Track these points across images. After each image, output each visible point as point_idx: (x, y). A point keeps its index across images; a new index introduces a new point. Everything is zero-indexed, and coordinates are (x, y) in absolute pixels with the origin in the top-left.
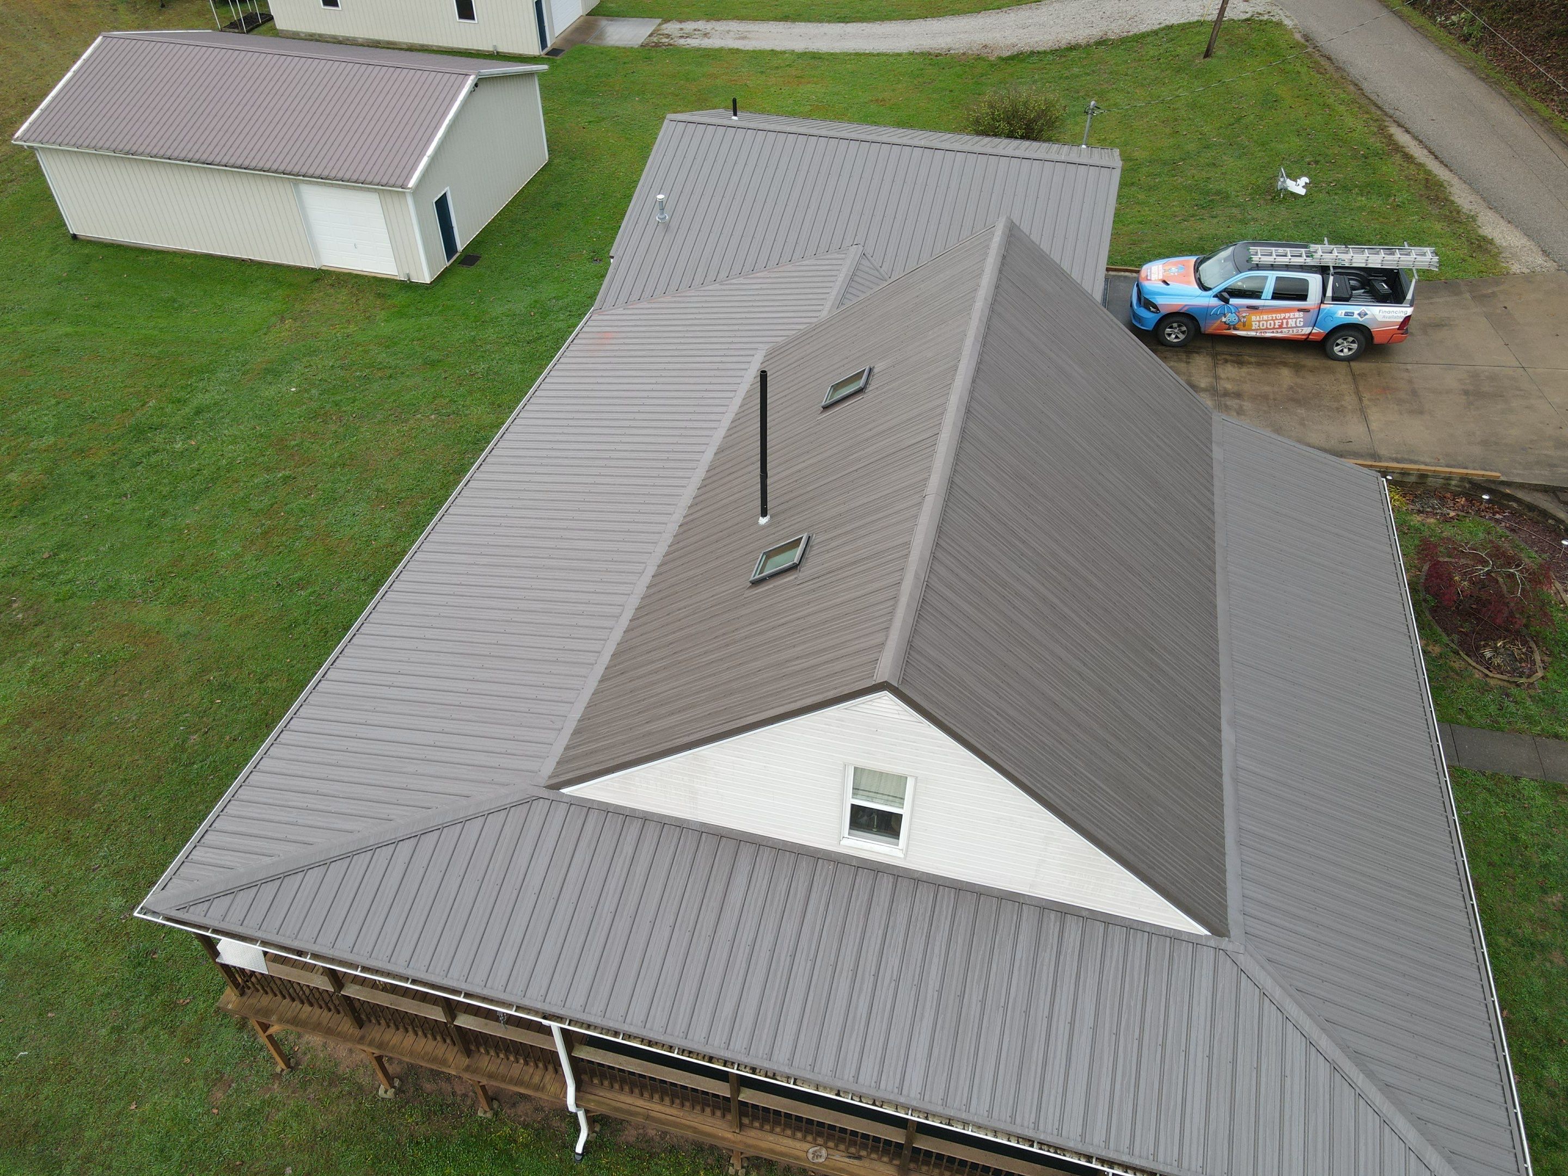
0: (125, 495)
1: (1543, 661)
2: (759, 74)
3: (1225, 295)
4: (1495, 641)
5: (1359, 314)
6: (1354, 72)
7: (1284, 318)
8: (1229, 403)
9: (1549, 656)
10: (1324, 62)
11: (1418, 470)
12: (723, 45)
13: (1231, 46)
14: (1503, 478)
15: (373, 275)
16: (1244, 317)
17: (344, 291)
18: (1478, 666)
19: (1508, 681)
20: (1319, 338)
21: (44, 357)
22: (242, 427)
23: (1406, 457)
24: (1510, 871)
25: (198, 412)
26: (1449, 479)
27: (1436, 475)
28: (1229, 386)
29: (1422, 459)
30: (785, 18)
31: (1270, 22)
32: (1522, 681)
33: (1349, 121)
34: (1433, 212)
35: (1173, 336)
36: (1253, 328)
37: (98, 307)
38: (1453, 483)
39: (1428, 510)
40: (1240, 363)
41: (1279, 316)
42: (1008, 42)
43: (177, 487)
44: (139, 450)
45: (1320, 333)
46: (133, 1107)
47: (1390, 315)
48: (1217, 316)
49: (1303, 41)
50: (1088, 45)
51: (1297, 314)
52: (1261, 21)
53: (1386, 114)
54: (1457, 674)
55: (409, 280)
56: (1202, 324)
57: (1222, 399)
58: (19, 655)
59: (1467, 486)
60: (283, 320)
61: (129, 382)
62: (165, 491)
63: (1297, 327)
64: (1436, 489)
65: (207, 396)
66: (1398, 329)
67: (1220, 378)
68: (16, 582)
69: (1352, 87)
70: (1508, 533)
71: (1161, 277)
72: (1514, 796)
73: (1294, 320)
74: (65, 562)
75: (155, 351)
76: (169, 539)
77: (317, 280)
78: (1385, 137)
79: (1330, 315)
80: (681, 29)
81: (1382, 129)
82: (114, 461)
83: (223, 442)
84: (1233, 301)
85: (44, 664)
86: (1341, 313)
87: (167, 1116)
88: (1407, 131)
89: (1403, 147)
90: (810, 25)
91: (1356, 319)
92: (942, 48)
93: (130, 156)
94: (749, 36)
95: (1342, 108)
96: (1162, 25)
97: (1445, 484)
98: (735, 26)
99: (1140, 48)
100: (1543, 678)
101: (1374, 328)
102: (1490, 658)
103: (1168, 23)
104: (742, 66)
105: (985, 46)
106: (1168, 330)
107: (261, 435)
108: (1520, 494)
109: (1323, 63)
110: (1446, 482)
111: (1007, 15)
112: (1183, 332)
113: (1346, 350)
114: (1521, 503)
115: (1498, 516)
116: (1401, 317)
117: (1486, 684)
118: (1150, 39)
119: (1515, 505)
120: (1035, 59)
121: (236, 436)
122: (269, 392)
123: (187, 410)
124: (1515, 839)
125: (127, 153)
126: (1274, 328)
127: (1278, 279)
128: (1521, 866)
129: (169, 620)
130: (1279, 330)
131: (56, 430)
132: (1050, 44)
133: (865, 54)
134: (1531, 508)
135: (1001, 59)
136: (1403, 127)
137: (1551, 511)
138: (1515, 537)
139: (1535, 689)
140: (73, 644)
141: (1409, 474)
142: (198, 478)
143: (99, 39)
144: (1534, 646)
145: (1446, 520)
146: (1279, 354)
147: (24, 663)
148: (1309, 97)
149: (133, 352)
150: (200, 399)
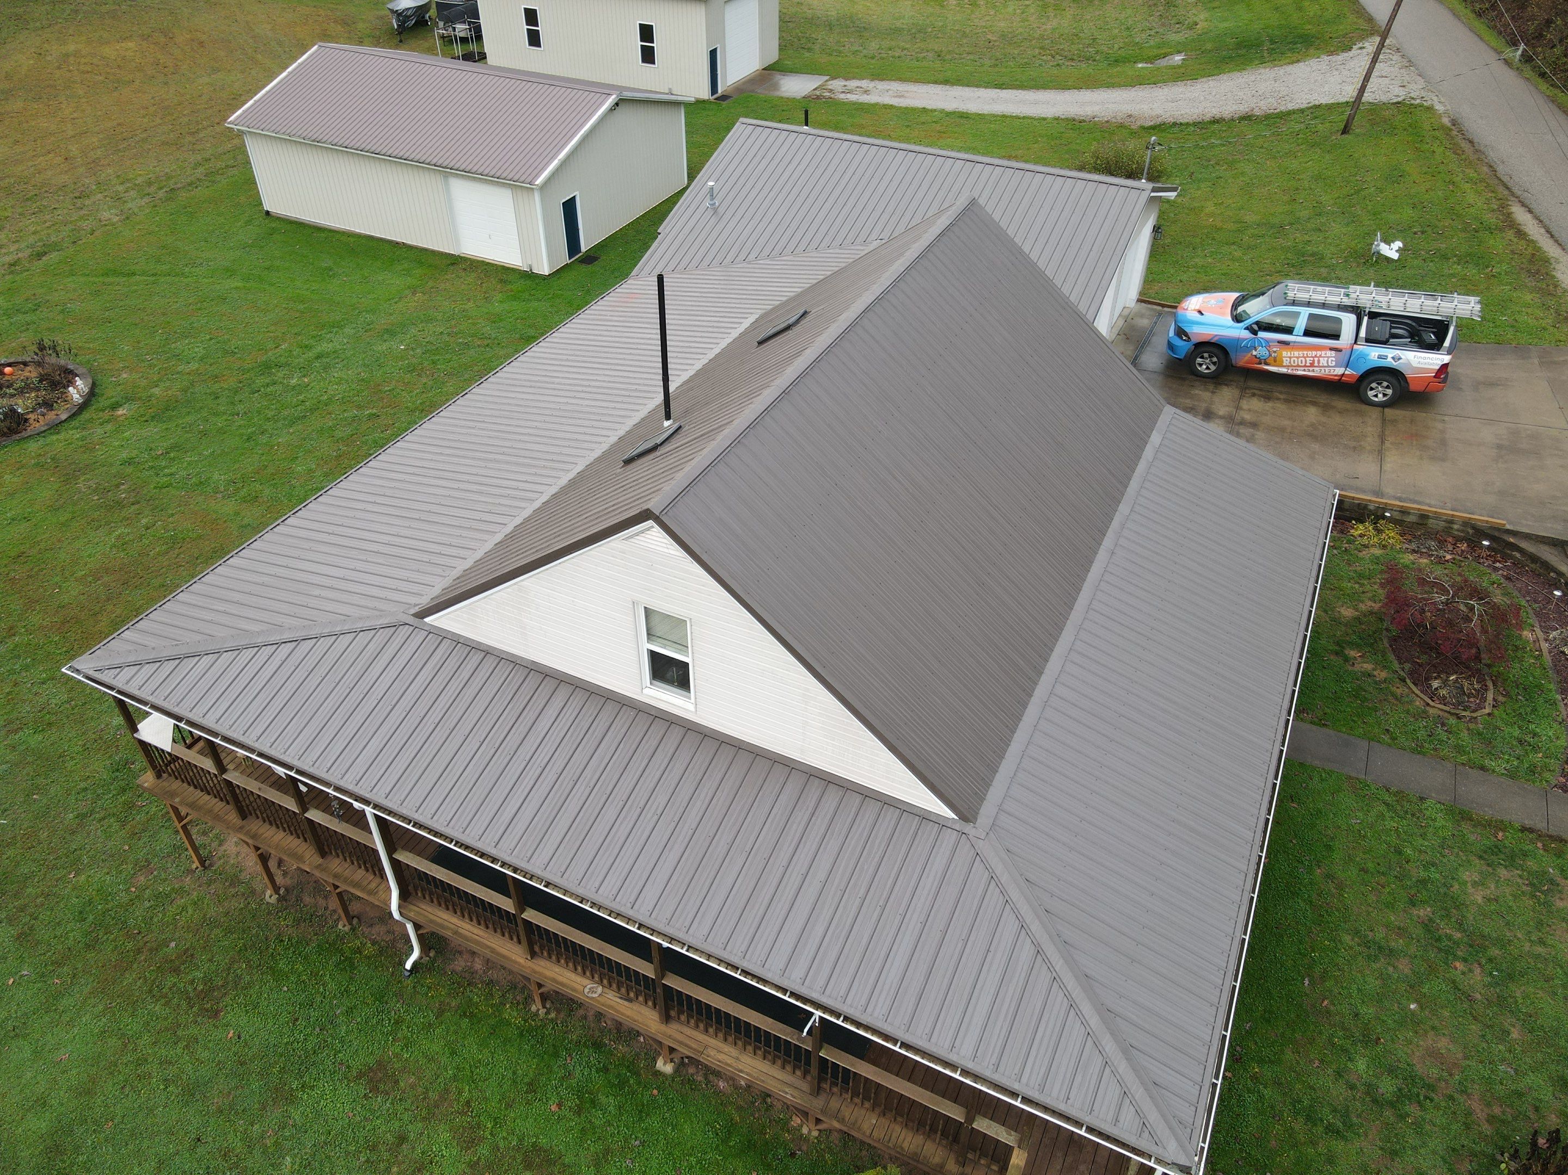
0: (238, 415)
1: (1494, 699)
2: (904, 128)
3: (1255, 327)
4: (1449, 674)
5: (1393, 358)
6: (1492, 155)
7: (1316, 356)
8: (1241, 431)
9: (1504, 696)
10: (1465, 145)
11: (1419, 509)
12: (879, 101)
13: (1372, 125)
14: (1508, 527)
15: (502, 264)
16: (1275, 352)
17: (473, 275)
18: (1422, 695)
19: (1449, 712)
20: (1353, 380)
21: (213, 303)
22: (349, 372)
23: (1411, 497)
24: (1383, 880)
25: (318, 357)
26: (1452, 522)
27: (1437, 516)
28: (1247, 417)
29: (1428, 501)
30: (946, 82)
31: (1420, 106)
32: (1464, 713)
33: (1471, 197)
34: (1529, 285)
35: (1204, 367)
36: (1284, 364)
37: (268, 269)
38: (1456, 527)
39: (1424, 550)
40: (1268, 398)
41: (1310, 353)
42: (1154, 114)
43: (280, 412)
44: (260, 381)
45: (1353, 374)
46: (72, 876)
47: (1426, 361)
48: (1248, 349)
49: (1449, 125)
50: (1232, 120)
51: (1329, 353)
52: (1412, 105)
53: (1513, 194)
54: (1397, 699)
55: (531, 270)
56: (1232, 355)
57: (1237, 427)
58: (113, 525)
59: (1471, 531)
60: (414, 293)
61: (273, 328)
62: (270, 414)
63: (1328, 366)
64: (1438, 532)
65: (330, 345)
66: (1435, 377)
67: (1241, 409)
68: (129, 470)
69: (1485, 169)
70: (1502, 580)
71: (1197, 308)
72: (1413, 815)
73: (1326, 359)
74: (173, 459)
75: (301, 307)
76: (260, 452)
77: (453, 264)
78: (1504, 214)
79: (1363, 356)
80: (845, 86)
81: (1503, 206)
82: (239, 387)
83: (330, 382)
84: (1262, 334)
85: (128, 533)
86: (1375, 355)
87: (95, 887)
88: (1530, 211)
89: (1519, 224)
90: (967, 89)
91: (1389, 362)
92: (1087, 116)
93: (316, 143)
94: (906, 94)
95: (1467, 186)
96: (1310, 105)
97: (1446, 527)
98: (895, 86)
99: (1283, 124)
100: (1489, 714)
101: (1409, 374)
102: (1436, 689)
103: (1317, 103)
104: (891, 120)
105: (1130, 116)
106: (1199, 360)
107: (363, 380)
108: (1524, 545)
109: (1462, 145)
110: (1447, 525)
111: (1160, 90)
112: (1214, 363)
113: (1380, 396)
114: (1524, 553)
115: (1498, 565)
116: (1437, 364)
117: (1425, 712)
118: (1293, 117)
119: (1518, 555)
120: (1176, 129)
121: (341, 379)
122: (381, 347)
123: (310, 354)
124: (1399, 852)
125: (314, 141)
126: (1305, 366)
127: (1311, 316)
128: (1396, 877)
129: (237, 514)
130: (1311, 369)
131: (202, 359)
132: (1195, 116)
133: (1011, 117)
134: (1534, 559)
135: (1143, 128)
136: (1527, 207)
137: (1552, 563)
138: (1509, 585)
139: (1476, 723)
140: (156, 522)
141: (1409, 513)
142: (299, 408)
143: (315, 47)
144: (1490, 684)
145: (1441, 561)
146: (1311, 394)
147: (114, 531)
148: (1435, 174)
149: (284, 306)
150: (325, 347)
